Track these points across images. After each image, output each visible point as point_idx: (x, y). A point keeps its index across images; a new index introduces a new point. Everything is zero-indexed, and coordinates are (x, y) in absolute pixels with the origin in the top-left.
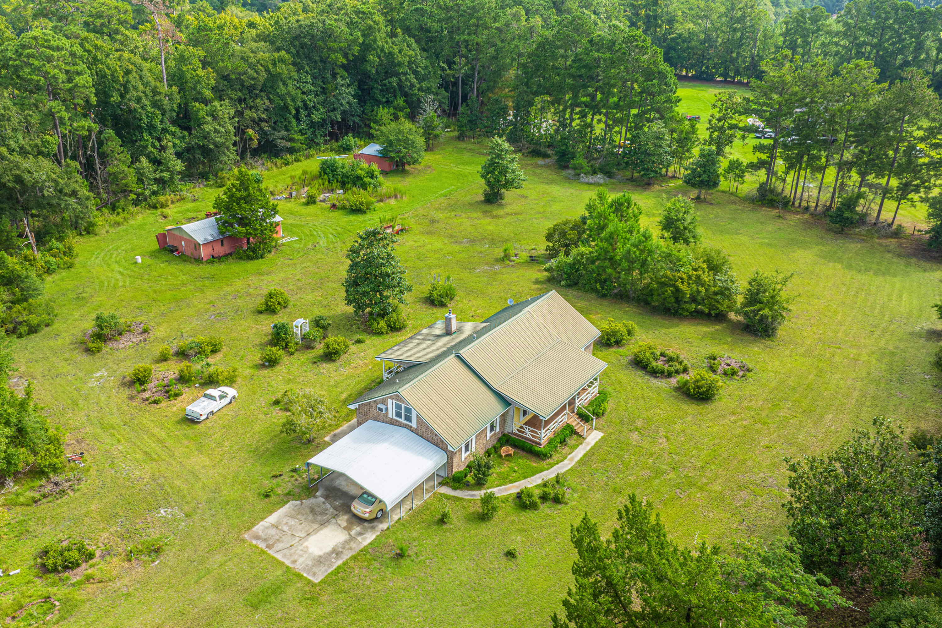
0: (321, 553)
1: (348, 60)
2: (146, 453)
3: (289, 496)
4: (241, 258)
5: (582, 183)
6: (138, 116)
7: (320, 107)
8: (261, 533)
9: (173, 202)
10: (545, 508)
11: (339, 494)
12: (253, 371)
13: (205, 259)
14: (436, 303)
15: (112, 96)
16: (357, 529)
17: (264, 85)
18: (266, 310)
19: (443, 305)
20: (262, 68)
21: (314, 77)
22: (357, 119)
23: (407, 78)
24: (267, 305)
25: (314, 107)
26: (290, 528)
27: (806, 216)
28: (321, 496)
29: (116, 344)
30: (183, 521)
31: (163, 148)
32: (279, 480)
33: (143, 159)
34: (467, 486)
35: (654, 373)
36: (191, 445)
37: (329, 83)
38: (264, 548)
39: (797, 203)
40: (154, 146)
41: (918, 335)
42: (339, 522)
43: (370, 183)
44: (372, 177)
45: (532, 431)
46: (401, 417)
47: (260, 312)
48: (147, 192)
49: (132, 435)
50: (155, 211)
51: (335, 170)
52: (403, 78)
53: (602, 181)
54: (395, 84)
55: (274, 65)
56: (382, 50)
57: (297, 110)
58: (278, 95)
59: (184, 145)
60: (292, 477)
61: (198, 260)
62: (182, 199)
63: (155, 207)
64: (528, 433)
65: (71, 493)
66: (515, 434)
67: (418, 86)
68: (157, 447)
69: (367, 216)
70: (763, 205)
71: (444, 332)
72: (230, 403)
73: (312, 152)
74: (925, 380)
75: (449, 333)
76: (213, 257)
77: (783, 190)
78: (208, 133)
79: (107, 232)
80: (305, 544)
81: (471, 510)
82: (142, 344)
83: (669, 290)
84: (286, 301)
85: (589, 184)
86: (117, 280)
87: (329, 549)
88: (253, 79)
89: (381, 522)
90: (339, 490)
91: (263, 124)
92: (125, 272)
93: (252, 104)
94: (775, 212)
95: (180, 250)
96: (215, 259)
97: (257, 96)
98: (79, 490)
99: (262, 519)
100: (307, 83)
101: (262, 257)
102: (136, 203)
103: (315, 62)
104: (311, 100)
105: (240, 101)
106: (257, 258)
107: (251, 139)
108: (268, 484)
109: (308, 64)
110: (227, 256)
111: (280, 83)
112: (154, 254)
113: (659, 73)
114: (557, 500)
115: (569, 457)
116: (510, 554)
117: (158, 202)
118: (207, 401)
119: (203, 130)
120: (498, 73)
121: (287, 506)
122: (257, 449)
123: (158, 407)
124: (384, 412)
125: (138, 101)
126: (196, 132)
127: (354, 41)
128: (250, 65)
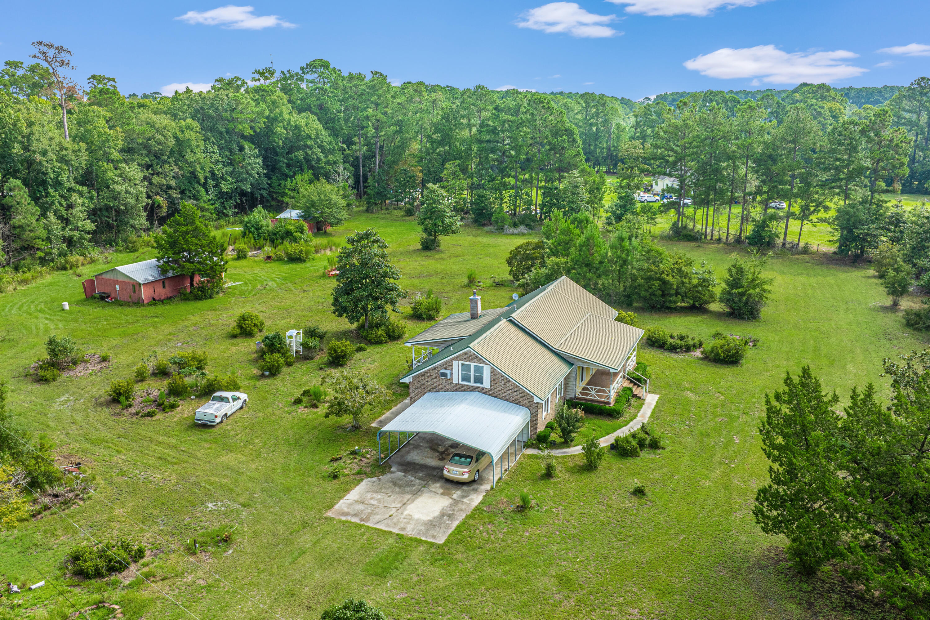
0: (430, 518)
1: (255, 132)
2: (160, 458)
3: (361, 475)
4: (187, 299)
5: (507, 234)
6: (44, 169)
7: (229, 178)
8: (346, 510)
9: (83, 265)
10: (645, 454)
11: (418, 467)
12: (252, 382)
13: (146, 302)
14: (424, 316)
15: (14, 148)
16: (457, 494)
17: (172, 152)
18: (241, 334)
19: (431, 318)
20: (169, 134)
21: (221, 148)
22: (264, 193)
23: (313, 152)
24: (241, 327)
25: (222, 177)
26: (379, 501)
27: (722, 245)
28: (398, 471)
29: (72, 373)
30: (242, 511)
31: (70, 206)
32: (340, 463)
33: (51, 215)
34: (553, 445)
35: (674, 349)
36: (213, 446)
37: (236, 154)
38: (358, 522)
39: (709, 238)
40: (61, 205)
41: (875, 310)
42: (433, 490)
43: (301, 238)
44: (302, 232)
45: (599, 391)
46: (470, 381)
47: (234, 336)
48: (55, 251)
49: (133, 445)
50: (63, 272)
51: (260, 229)
52: (309, 152)
53: (525, 232)
54: (301, 158)
55: (182, 132)
56: (289, 123)
57: (206, 178)
58: (186, 161)
59: (92, 206)
60: (355, 458)
61: (139, 303)
62: (93, 261)
63: (65, 269)
64: (593, 395)
65: (81, 503)
66: (578, 398)
67: (324, 160)
68: (171, 452)
69: (308, 264)
70: (679, 240)
72: (242, 408)
73: (222, 222)
74: (906, 337)
75: (474, 316)
76: (154, 299)
77: (694, 226)
78: (119, 193)
79: (15, 289)
80: (406, 513)
81: (571, 464)
82: (105, 371)
83: (657, 284)
84: (262, 323)
85: (513, 234)
86: (46, 324)
87: (437, 513)
88: (160, 144)
89: (481, 484)
90: (415, 464)
91: (170, 192)
92: (52, 318)
93: (160, 170)
94: (693, 244)
95: (113, 295)
96: (155, 302)
97: (165, 162)
98: (89, 498)
99: (341, 498)
100: (214, 153)
101: (211, 297)
102: (43, 261)
103: (221, 133)
104: (220, 170)
105: (148, 167)
106: (206, 298)
107: (159, 206)
108: (329, 468)
109: (213, 136)
110: (170, 298)
111: (189, 150)
112: (80, 303)
113: (566, 130)
114: (655, 445)
115: (639, 414)
116: (639, 492)
117: (67, 262)
118: (218, 404)
119: (113, 190)
120: (403, 146)
121: (364, 483)
122: (296, 442)
123: (154, 419)
124: (449, 377)
125: (44, 153)
126: (105, 193)
127: (260, 113)
128: (158, 130)
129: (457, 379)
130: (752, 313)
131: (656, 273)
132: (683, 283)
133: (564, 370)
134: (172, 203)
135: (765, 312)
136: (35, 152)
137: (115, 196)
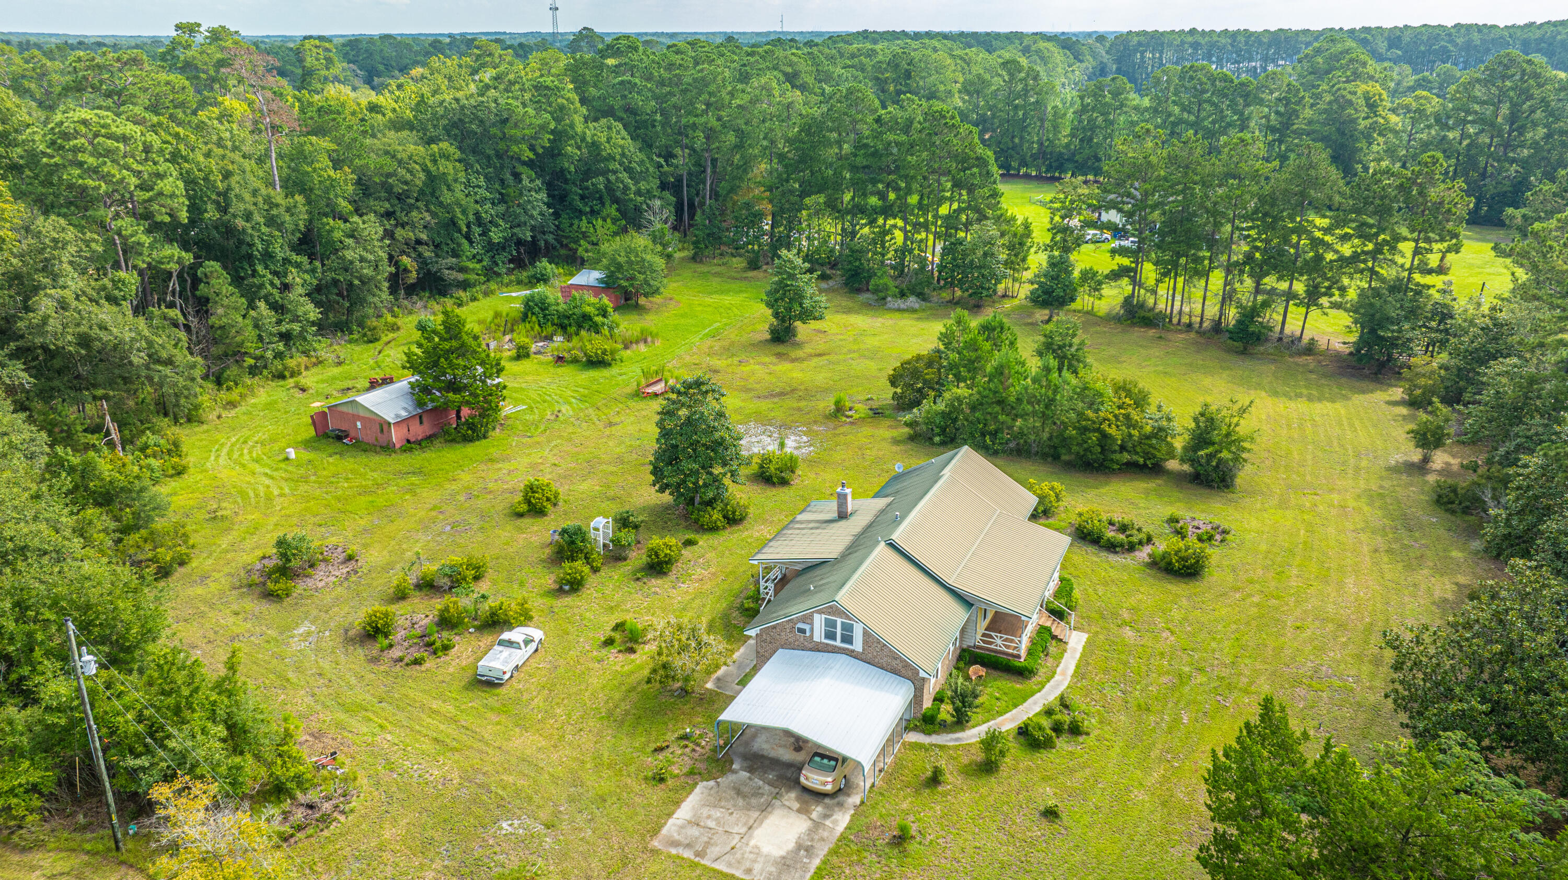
0: (782, 853)
1: (536, 154)
2: (436, 740)
3: (694, 775)
4: (453, 441)
5: (890, 310)
6: (248, 239)
7: (501, 222)
8: (676, 837)
9: (307, 368)
10: (1063, 744)
11: (767, 762)
12: (550, 601)
13: (398, 446)
14: (775, 480)
15: (206, 211)
16: (817, 811)
17: (422, 192)
18: (529, 511)
19: (784, 482)
20: (417, 167)
21: (489, 179)
22: (550, 238)
23: (617, 178)
24: (529, 502)
25: (490, 222)
26: (718, 821)
27: (1193, 335)
28: (743, 769)
29: (310, 582)
30: (546, 836)
31: (286, 287)
32: (667, 753)
33: (262, 305)
34: (944, 727)
35: (1112, 547)
36: (503, 719)
37: (509, 186)
38: (692, 857)
39: (1175, 320)
40: (272, 284)
41: (1397, 468)
42: (787, 803)
43: (603, 324)
44: (604, 316)
45: (1006, 640)
46: (835, 639)
47: (520, 515)
48: (269, 354)
49: (401, 716)
50: (282, 383)
51: (547, 309)
52: (612, 178)
53: (917, 306)
54: (602, 187)
55: (435, 161)
56: (583, 139)
57: (468, 226)
58: (441, 204)
59: (315, 282)
60: (686, 746)
61: (387, 448)
62: (319, 362)
63: (282, 377)
64: (999, 642)
65: (342, 818)
66: (979, 647)
67: (633, 188)
68: (451, 730)
69: (614, 370)
70: (1133, 325)
71: (836, 515)
72: (536, 650)
73: (493, 286)
74: (1434, 523)
75: (843, 515)
76: (408, 441)
77: (1155, 303)
78: (351, 262)
79: (219, 417)
80: (752, 843)
81: (965, 760)
82: (353, 578)
83: (1094, 437)
84: (556, 495)
85: (899, 310)
86: (268, 487)
87: (791, 845)
88: (406, 183)
89: (849, 795)
90: (763, 756)
91: (420, 249)
92: (275, 474)
93: (405, 219)
94: (1152, 332)
95: (352, 434)
96: (411, 445)
97: (412, 207)
98: (352, 811)
99: (670, 815)
100: (479, 187)
101: (485, 437)
102: (253, 371)
103: (489, 158)
104: (488, 211)
105: (389, 215)
106: (478, 438)
107: (406, 270)
108: (653, 763)
109: (478, 161)
110: (430, 438)
111: (444, 188)
112: (308, 445)
114: (1075, 730)
115: (1059, 670)
116: (1051, 814)
117: (285, 368)
118: (506, 652)
119: (343, 258)
120: (746, 166)
121: (698, 790)
122: (610, 714)
123: (423, 668)
124: (808, 634)
125: (248, 217)
126: (332, 262)
127: (543, 127)
128: (400, 162)
129: (819, 635)
130: (1223, 480)
131: (1094, 422)
132: (1130, 435)
133: (960, 615)
134: (422, 262)
135: (1242, 477)
136: (235, 216)
137: (347, 267)
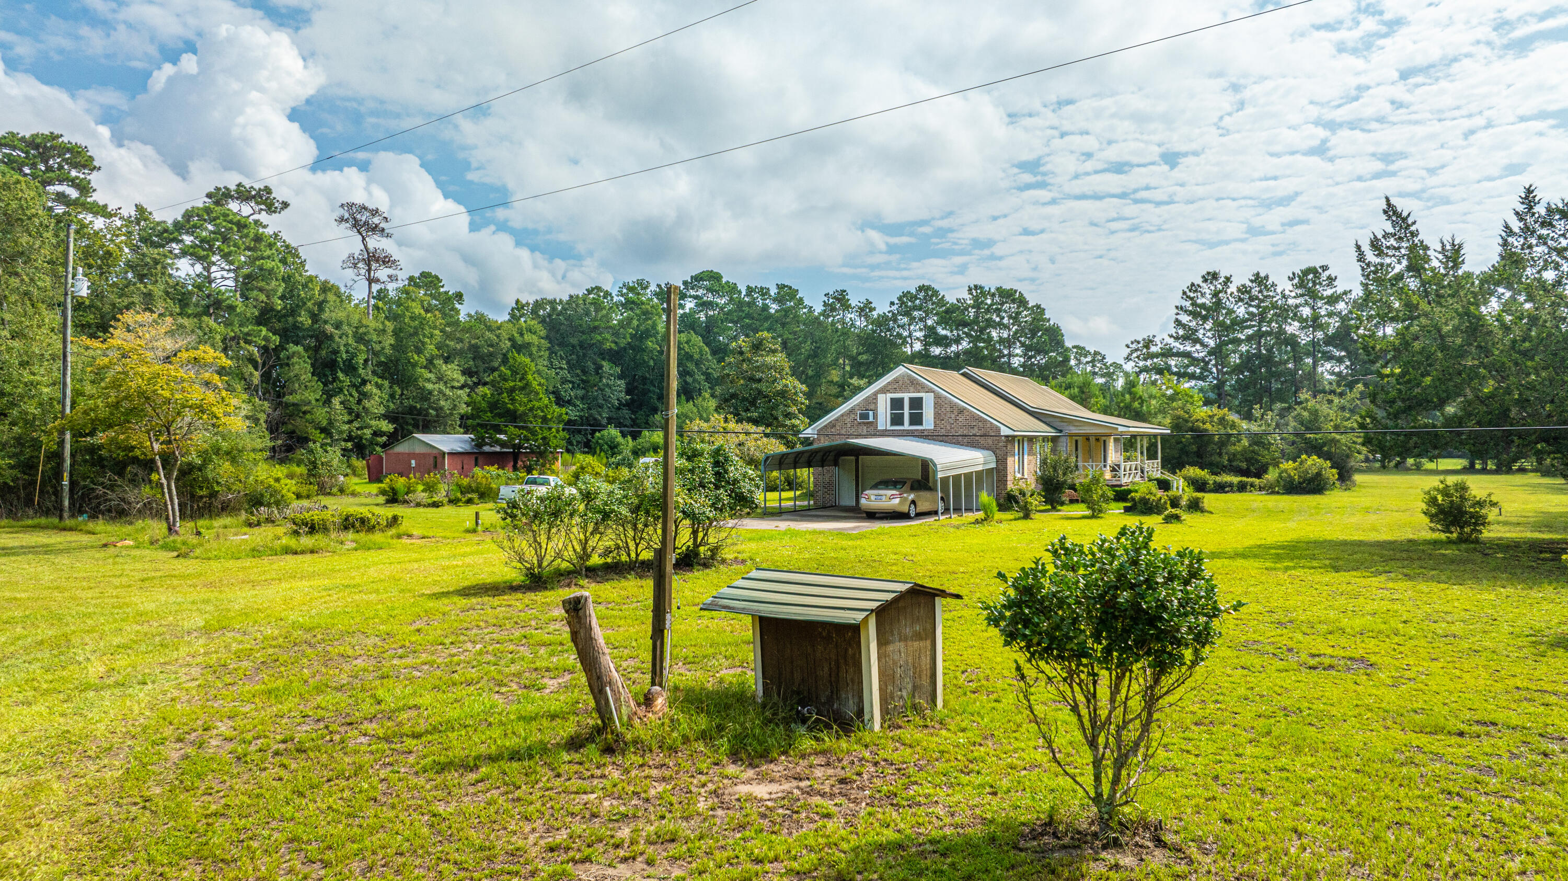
6: (335, 345)
7: (578, 403)
20: (504, 334)
21: (571, 367)
28: (792, 517)
33: (336, 403)
37: (590, 374)
46: (902, 424)
55: (522, 335)
78: (430, 392)
80: (801, 526)
87: (849, 526)
88: (491, 345)
89: (920, 519)
103: (573, 346)
105: (472, 372)
109: (562, 349)
119: (422, 388)
124: (871, 419)
125: (338, 326)
128: (489, 329)
129: (883, 424)
137: (426, 396)
